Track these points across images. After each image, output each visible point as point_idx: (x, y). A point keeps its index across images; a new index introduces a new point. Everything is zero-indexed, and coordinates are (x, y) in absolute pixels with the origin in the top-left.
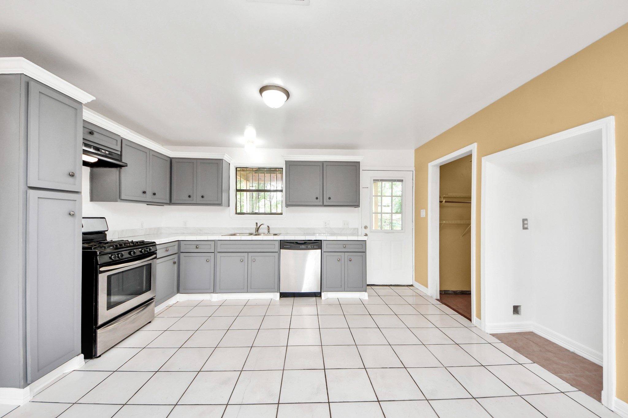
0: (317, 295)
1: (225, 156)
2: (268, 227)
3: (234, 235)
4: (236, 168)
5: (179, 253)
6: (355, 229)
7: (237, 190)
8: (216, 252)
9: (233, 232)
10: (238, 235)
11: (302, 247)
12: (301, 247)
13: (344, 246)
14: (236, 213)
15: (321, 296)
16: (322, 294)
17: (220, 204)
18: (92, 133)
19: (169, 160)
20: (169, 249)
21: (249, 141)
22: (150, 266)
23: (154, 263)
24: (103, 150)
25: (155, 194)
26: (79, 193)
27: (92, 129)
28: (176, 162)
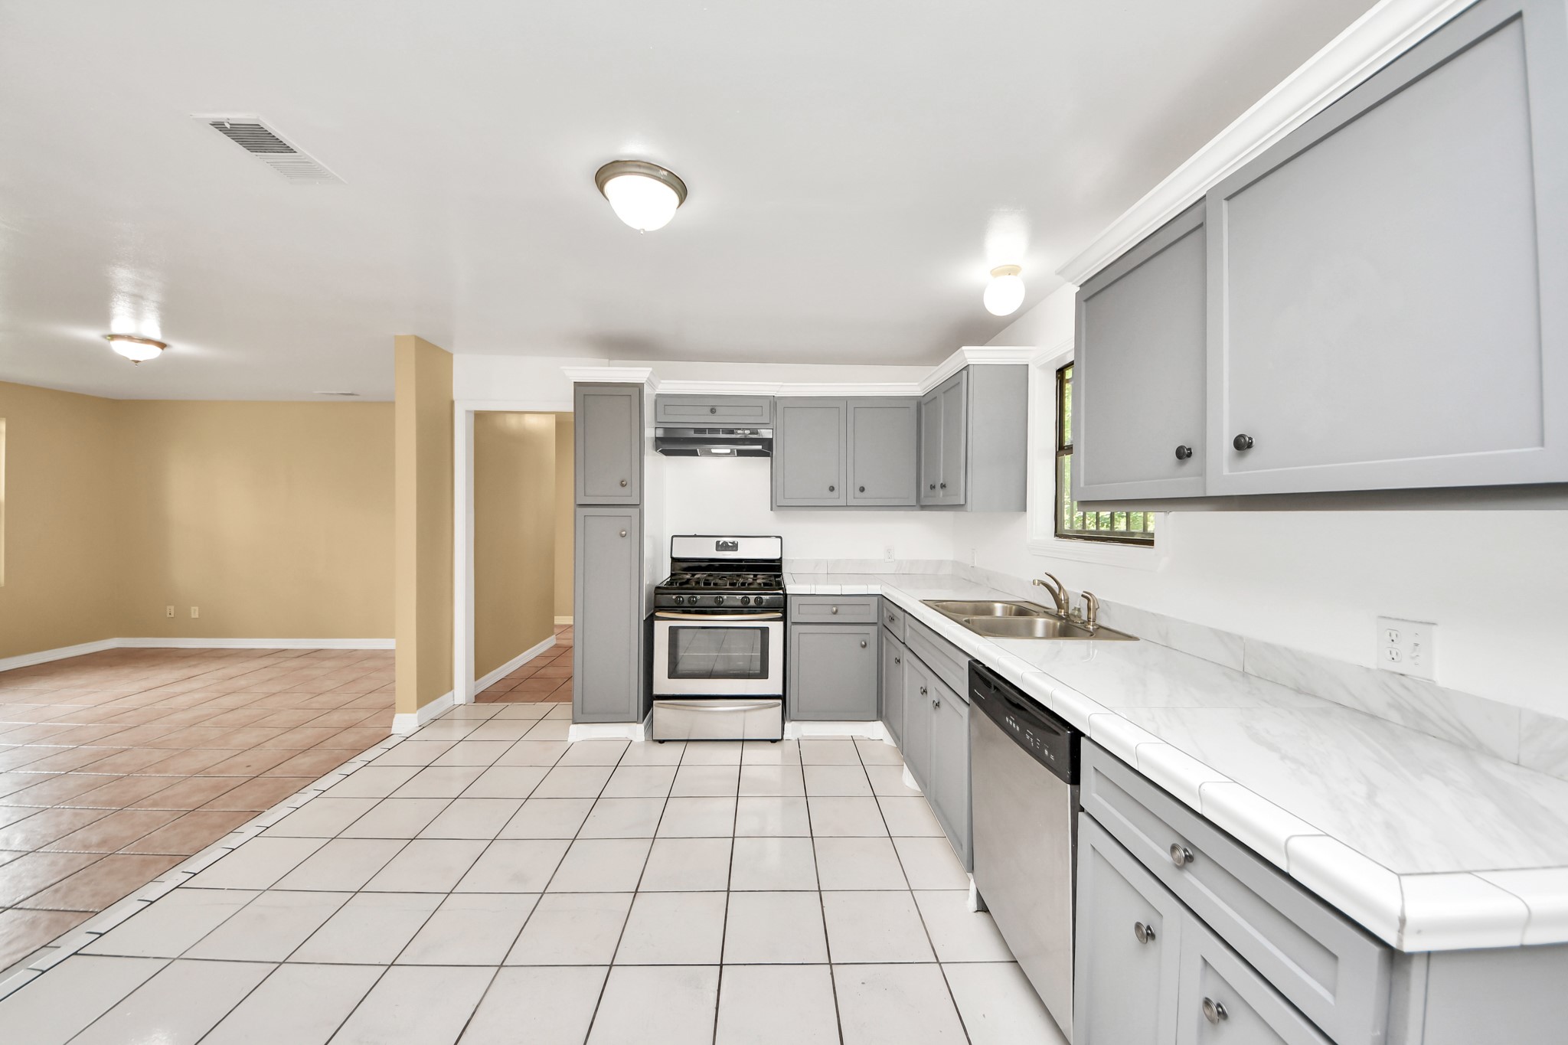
1: (969, 355)
4: (1060, 372)
5: (881, 624)
7: (1061, 450)
8: (905, 645)
12: (1007, 719)
14: (1058, 533)
17: (963, 507)
18: (713, 411)
19: (913, 406)
20: (841, 609)
21: (996, 273)
22: (765, 631)
23: (776, 629)
24: (739, 429)
25: (862, 489)
26: (639, 506)
27: (713, 404)
28: (925, 404)
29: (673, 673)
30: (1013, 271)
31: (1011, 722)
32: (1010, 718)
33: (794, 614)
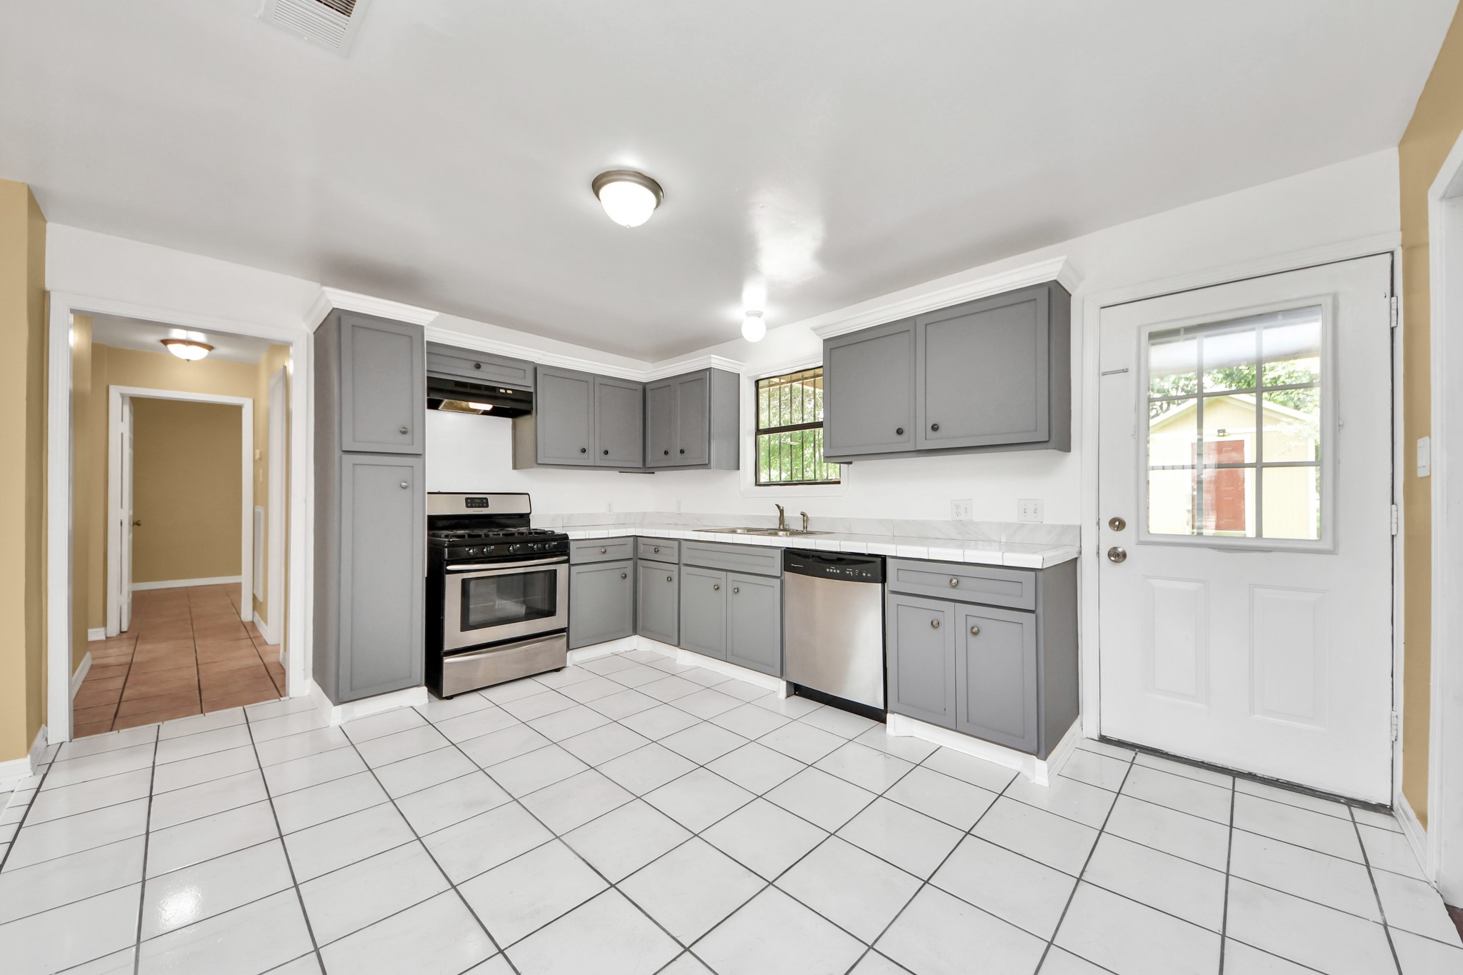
0: (878, 716)
1: (713, 361)
2: (803, 515)
3: (734, 531)
4: (757, 382)
5: (636, 559)
6: (1066, 529)
7: (759, 432)
8: (681, 564)
9: (732, 525)
10: (739, 531)
11: (831, 570)
12: (828, 570)
13: (955, 581)
14: (757, 484)
15: (884, 721)
16: (889, 717)
17: (706, 466)
18: (478, 366)
19: (640, 388)
20: (609, 549)
21: (749, 314)
22: (553, 574)
23: (562, 570)
24: (502, 388)
25: (606, 453)
26: (419, 456)
27: (479, 360)
28: (651, 390)
29: (466, 626)
30: (759, 315)
31: (835, 571)
32: (830, 569)
33: (575, 556)
